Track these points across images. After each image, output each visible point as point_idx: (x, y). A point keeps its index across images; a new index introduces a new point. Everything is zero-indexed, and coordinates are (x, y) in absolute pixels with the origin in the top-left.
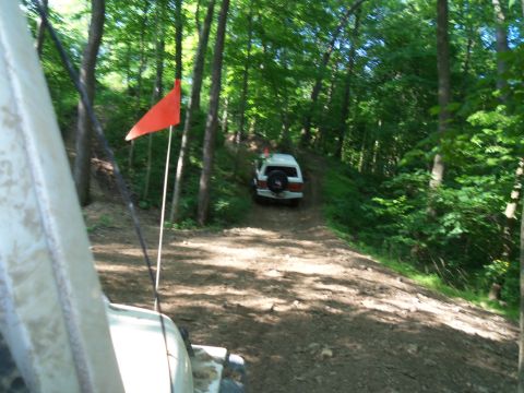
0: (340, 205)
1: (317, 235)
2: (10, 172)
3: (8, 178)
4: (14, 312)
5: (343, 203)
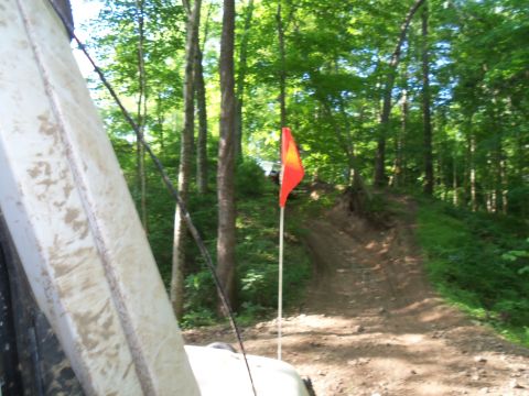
0: (452, 258)
1: (427, 318)
2: (48, 172)
3: (47, 177)
4: (59, 302)
5: (454, 254)
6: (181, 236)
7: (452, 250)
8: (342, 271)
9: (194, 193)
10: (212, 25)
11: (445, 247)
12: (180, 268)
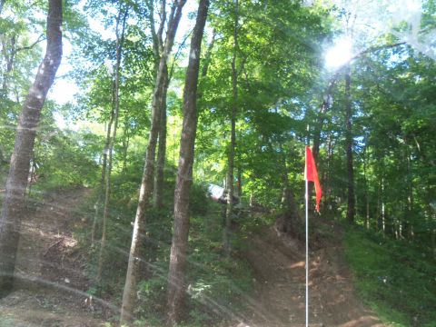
6: (137, 243)
7: (378, 271)
8: (280, 285)
9: (151, 206)
10: (176, 70)
11: (372, 268)
12: (133, 274)
